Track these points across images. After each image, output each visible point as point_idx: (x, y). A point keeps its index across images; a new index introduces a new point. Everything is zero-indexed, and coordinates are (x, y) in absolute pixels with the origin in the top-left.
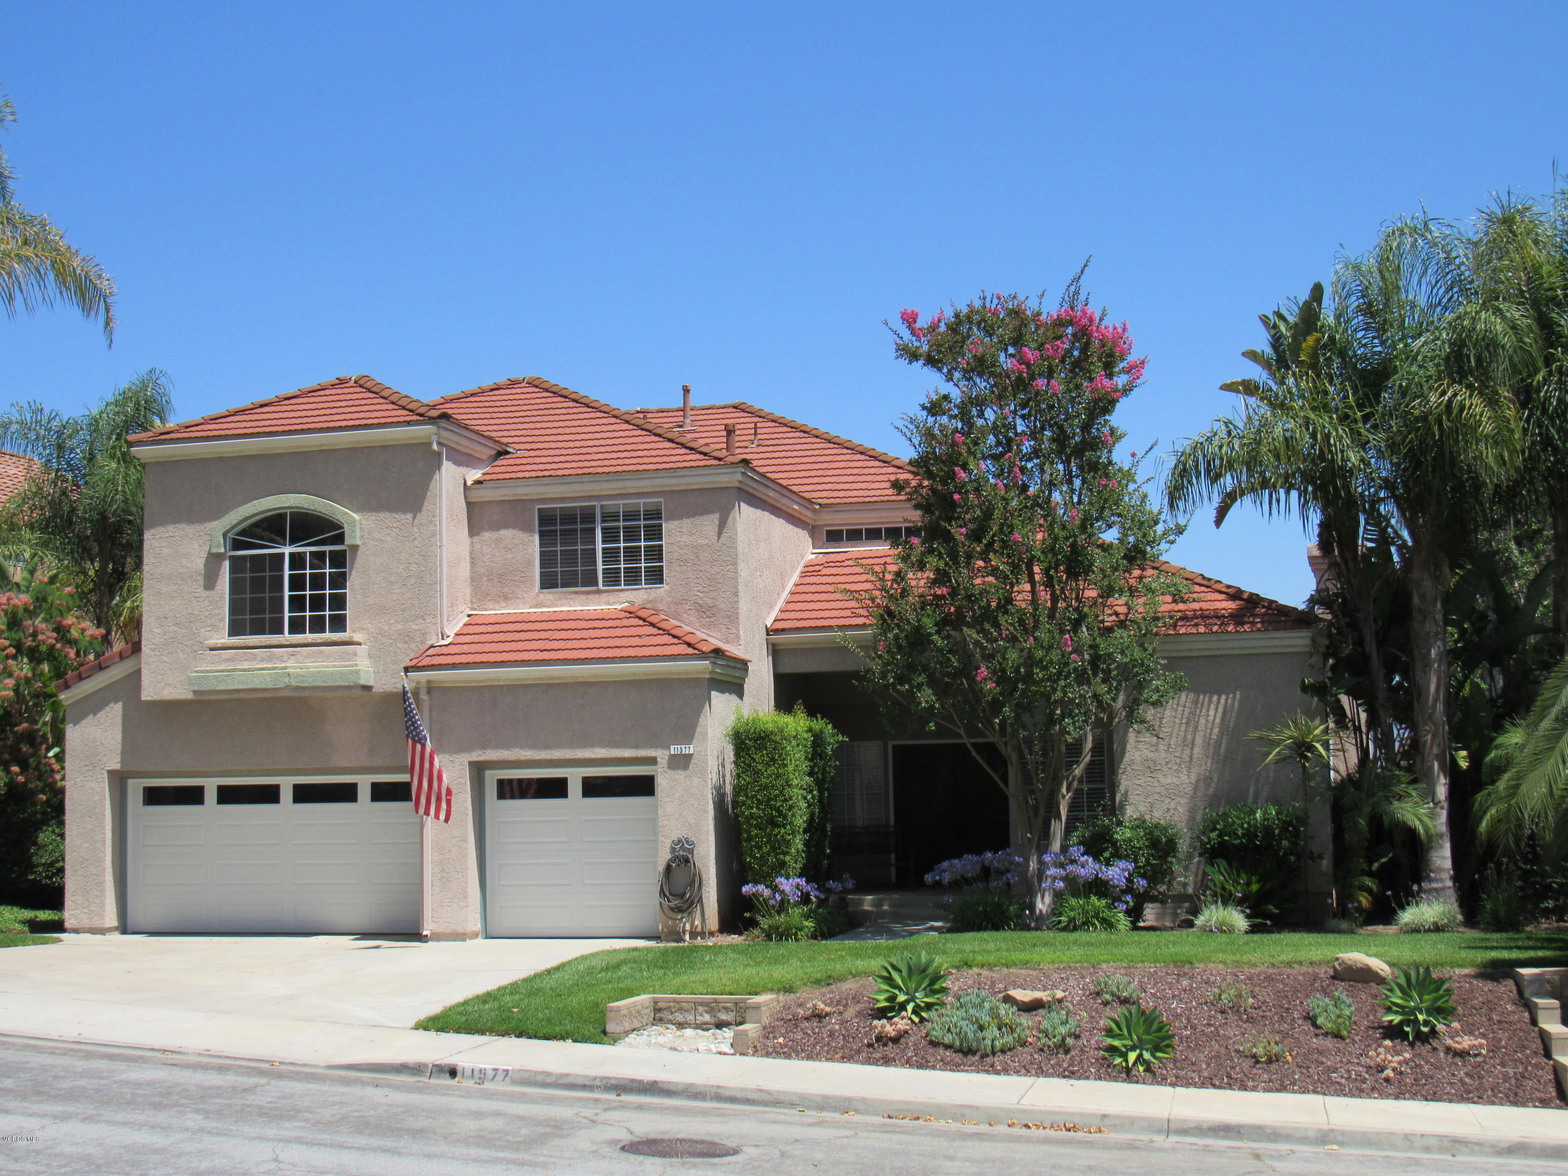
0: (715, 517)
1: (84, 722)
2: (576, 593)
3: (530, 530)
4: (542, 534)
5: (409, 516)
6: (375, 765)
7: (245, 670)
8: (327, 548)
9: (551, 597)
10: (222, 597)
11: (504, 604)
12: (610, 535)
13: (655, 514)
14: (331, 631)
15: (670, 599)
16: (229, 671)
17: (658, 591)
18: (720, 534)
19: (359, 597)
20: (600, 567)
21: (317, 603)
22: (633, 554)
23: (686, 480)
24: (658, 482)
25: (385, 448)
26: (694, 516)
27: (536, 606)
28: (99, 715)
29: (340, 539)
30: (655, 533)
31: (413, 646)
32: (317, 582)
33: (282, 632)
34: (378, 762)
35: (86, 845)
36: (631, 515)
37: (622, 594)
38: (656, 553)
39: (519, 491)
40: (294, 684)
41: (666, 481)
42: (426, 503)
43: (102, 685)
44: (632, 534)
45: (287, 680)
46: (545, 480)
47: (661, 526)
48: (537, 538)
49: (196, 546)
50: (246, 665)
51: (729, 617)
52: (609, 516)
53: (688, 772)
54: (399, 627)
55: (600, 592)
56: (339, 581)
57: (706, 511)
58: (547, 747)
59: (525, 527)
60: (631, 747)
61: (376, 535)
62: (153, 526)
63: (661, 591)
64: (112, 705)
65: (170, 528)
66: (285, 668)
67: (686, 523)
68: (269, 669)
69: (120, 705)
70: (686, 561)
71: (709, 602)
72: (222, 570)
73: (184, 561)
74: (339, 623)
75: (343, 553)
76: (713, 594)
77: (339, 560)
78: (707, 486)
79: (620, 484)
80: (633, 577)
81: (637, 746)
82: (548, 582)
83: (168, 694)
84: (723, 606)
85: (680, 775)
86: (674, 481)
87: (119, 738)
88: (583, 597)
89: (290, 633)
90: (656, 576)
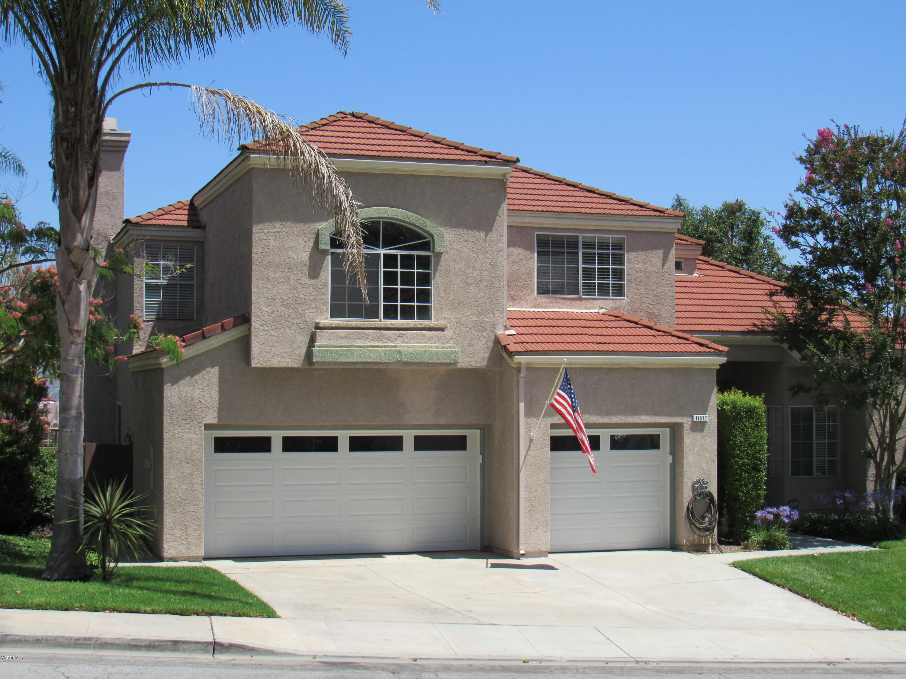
0: (661, 252)
1: (182, 383)
2: (563, 299)
3: (531, 250)
4: (539, 254)
5: (482, 234)
6: (440, 423)
7: (360, 347)
8: (415, 253)
9: (545, 300)
10: (325, 286)
11: (511, 304)
12: (588, 259)
13: (619, 246)
14: (419, 318)
15: (630, 308)
16: (346, 346)
17: (622, 302)
18: (663, 264)
19: (442, 293)
20: (581, 281)
21: (407, 296)
22: (604, 274)
23: (644, 225)
24: (626, 224)
25: (464, 179)
26: (646, 250)
27: (535, 307)
28: (196, 377)
29: (426, 246)
30: (619, 260)
31: (485, 334)
32: (407, 279)
33: (377, 317)
34: (443, 421)
35: (184, 487)
36: (603, 245)
37: (596, 302)
38: (619, 274)
39: (527, 220)
40: (405, 360)
41: (631, 224)
42: (495, 225)
43: (201, 352)
44: (603, 259)
45: (398, 356)
46: (547, 214)
47: (623, 255)
48: (536, 255)
49: (301, 241)
50: (360, 343)
51: (668, 323)
52: (588, 245)
53: (704, 434)
54: (474, 318)
55: (580, 299)
56: (425, 279)
57: (655, 248)
58: (608, 414)
59: (528, 248)
60: (666, 415)
61: (456, 246)
62: (262, 221)
63: (624, 301)
64: (209, 369)
65: (277, 224)
66: (395, 347)
67: (641, 255)
68: (381, 347)
69: (216, 369)
70: (641, 282)
71: (656, 312)
72: (325, 263)
73: (291, 254)
74: (424, 313)
75: (428, 258)
76: (658, 306)
77: (424, 262)
78: (657, 230)
79: (599, 223)
80: (604, 290)
81: (670, 415)
82: (543, 290)
83: (276, 362)
84: (665, 315)
85: (698, 436)
86: (636, 224)
87: (216, 396)
88: (568, 302)
89: (384, 318)
90: (619, 291)
